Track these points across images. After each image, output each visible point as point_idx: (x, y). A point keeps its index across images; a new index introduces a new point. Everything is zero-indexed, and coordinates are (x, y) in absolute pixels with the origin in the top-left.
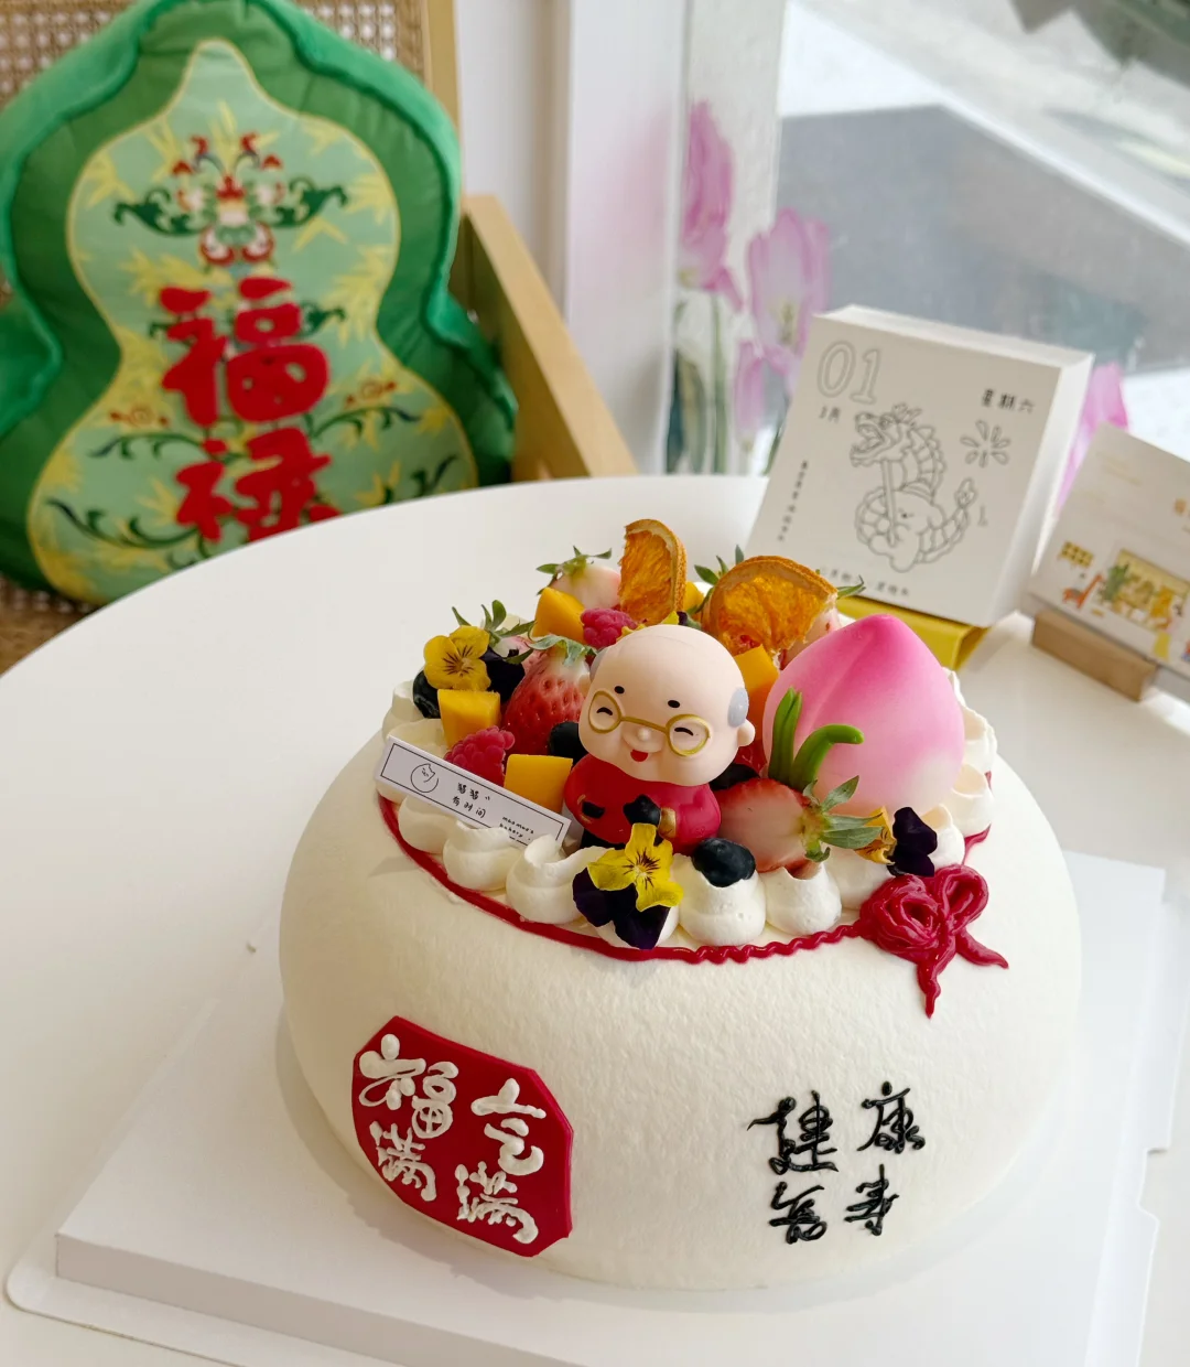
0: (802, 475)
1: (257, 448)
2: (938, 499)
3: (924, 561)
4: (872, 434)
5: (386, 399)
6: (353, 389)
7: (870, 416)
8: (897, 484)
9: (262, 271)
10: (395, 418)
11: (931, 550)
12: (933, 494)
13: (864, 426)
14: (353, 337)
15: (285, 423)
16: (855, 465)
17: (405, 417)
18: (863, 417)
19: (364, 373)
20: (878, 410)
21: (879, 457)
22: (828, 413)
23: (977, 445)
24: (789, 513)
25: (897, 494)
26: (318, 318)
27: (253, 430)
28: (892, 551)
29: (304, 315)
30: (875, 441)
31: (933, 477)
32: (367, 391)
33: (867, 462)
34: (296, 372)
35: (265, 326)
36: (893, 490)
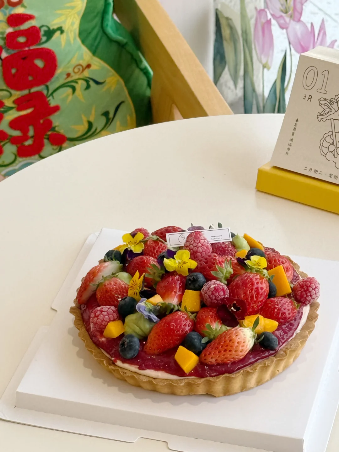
0: (296, 125)
1: (20, 104)
4: (326, 107)
5: (86, 74)
6: (70, 70)
7: (325, 99)
9: (19, 10)
10: (92, 83)
13: (323, 104)
14: (68, 42)
15: (34, 90)
16: (320, 121)
17: (97, 83)
18: (322, 99)
19: (74, 62)
20: (328, 97)
21: (329, 118)
22: (307, 98)
24: (291, 142)
26: (50, 33)
27: (17, 94)
28: (335, 160)
29: (42, 33)
30: (328, 110)
32: (76, 70)
33: (324, 120)
34: (40, 63)
35: (22, 40)
36: (336, 133)
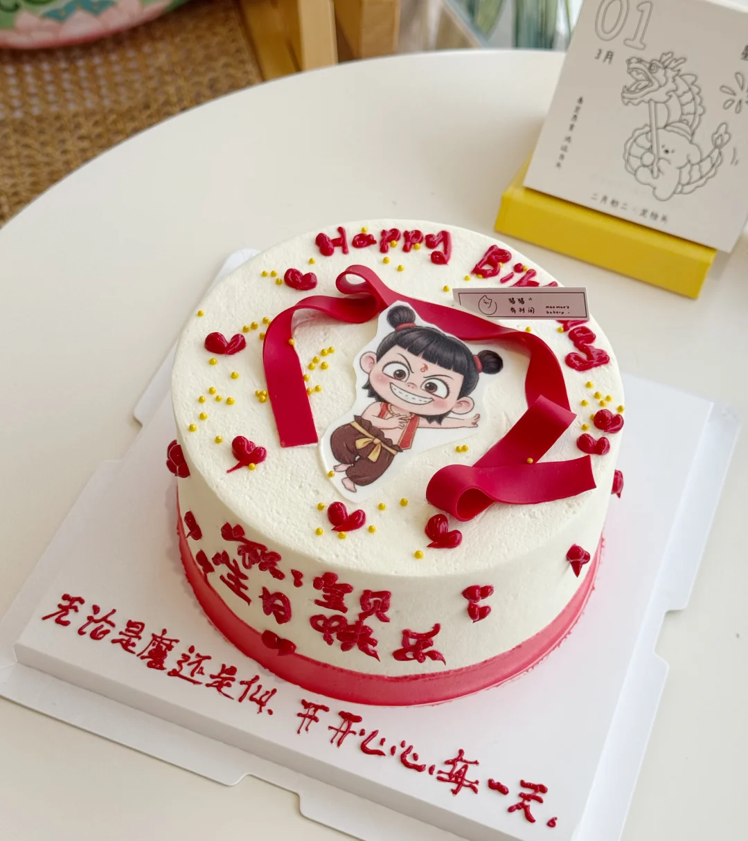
0: (578, 109)
2: (696, 139)
3: (681, 192)
4: (641, 77)
7: (640, 61)
8: (662, 123)
11: (688, 184)
12: (693, 134)
13: (634, 69)
16: (627, 104)
18: (634, 60)
20: (648, 57)
21: (647, 98)
22: (603, 56)
23: (734, 94)
24: (566, 143)
25: (661, 131)
28: (654, 182)
30: (644, 83)
31: (694, 120)
33: (636, 101)
36: (657, 129)
